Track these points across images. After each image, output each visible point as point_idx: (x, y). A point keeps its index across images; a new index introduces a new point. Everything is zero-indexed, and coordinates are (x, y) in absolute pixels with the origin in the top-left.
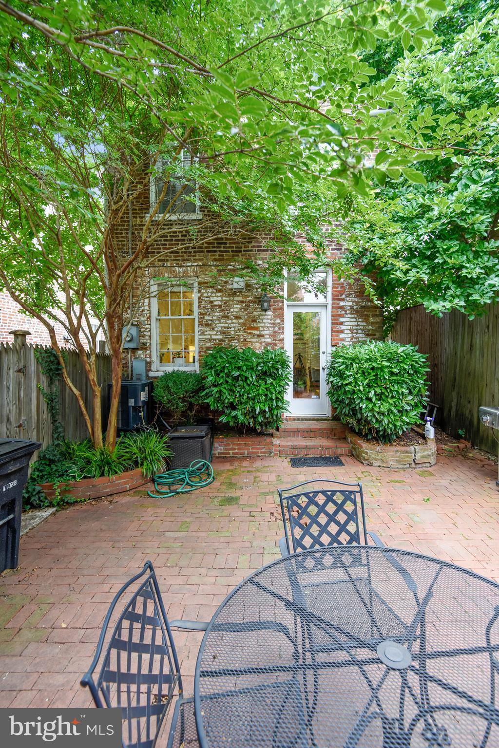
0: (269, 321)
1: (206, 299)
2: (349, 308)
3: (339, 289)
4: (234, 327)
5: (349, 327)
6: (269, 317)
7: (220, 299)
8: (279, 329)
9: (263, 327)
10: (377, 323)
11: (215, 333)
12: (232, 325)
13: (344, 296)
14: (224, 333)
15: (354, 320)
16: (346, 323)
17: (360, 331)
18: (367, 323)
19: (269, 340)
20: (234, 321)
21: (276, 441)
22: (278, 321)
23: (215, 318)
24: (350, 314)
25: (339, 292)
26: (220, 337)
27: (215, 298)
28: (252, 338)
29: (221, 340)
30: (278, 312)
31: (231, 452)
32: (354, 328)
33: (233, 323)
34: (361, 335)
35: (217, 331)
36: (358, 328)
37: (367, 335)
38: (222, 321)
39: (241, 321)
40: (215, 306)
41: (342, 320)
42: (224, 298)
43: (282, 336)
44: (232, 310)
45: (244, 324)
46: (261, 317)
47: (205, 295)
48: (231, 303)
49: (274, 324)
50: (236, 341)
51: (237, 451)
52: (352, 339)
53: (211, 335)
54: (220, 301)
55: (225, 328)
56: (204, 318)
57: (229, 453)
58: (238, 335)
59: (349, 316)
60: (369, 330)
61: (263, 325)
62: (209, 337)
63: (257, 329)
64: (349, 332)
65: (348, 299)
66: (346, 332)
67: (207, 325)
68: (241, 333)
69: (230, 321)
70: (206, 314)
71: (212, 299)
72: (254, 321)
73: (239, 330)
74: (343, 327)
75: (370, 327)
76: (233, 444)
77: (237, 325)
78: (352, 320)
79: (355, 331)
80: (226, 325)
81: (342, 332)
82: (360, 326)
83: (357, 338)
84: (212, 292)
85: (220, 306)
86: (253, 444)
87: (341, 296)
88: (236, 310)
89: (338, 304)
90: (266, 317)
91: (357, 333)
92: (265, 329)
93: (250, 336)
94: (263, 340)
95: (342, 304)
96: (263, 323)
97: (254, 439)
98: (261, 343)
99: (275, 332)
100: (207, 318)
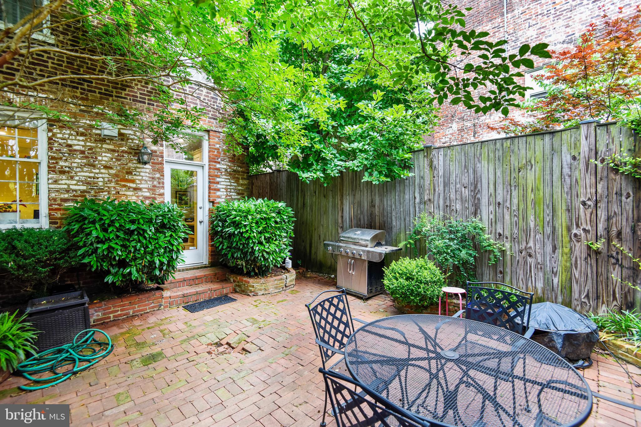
0: (147, 175)
1: (60, 141)
2: (224, 170)
3: (216, 153)
4: (103, 178)
5: (224, 187)
6: (148, 171)
7: (83, 143)
8: (159, 183)
9: (140, 180)
10: (245, 185)
11: (74, 182)
12: (100, 175)
13: (219, 160)
14: (88, 183)
15: (228, 181)
16: (222, 183)
17: (232, 191)
18: (238, 184)
19: (147, 194)
20: (103, 171)
21: (166, 294)
22: (158, 175)
23: (75, 165)
24: (225, 175)
25: (216, 156)
26: (84, 188)
27: (75, 142)
28: (125, 191)
29: (83, 191)
30: (157, 166)
31: (111, 315)
32: (228, 187)
33: (102, 173)
34: (233, 194)
35: (78, 181)
36: (232, 187)
37: (238, 194)
38: (85, 169)
39: (113, 172)
40: (76, 150)
41: (218, 180)
42: (88, 144)
43: (162, 191)
44: (100, 158)
45: (116, 175)
46: (139, 170)
47: (59, 136)
48: (98, 150)
49: (153, 178)
50: (106, 193)
51: (119, 313)
52: (226, 196)
53: (69, 185)
54: (83, 146)
55: (90, 177)
56: (57, 163)
57: (109, 318)
58: (109, 187)
59: (224, 177)
60: (239, 190)
61: (140, 178)
62: (66, 186)
63: (133, 181)
64: (224, 190)
65: (223, 162)
66: (222, 190)
67: (62, 172)
68: (113, 185)
69: (97, 171)
70: (61, 158)
71: (70, 142)
72: (129, 173)
73: (110, 181)
74: (219, 186)
75: (240, 188)
76: (114, 307)
77: (107, 176)
78: (227, 180)
79: (229, 190)
80: (92, 175)
81: (218, 190)
82: (232, 186)
83: (231, 196)
84: (70, 135)
85: (83, 152)
86: (139, 302)
87: (218, 159)
88: (105, 159)
89: (215, 166)
90: (143, 170)
91: (230, 192)
92: (143, 182)
93: (124, 189)
94: (140, 193)
95: (218, 166)
96: (139, 175)
97: (140, 296)
98: (138, 197)
99: (154, 186)
100: (62, 163)
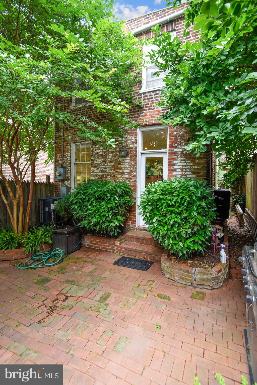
0: (128, 164)
1: (95, 151)
2: (180, 153)
3: (173, 140)
4: (109, 168)
5: (180, 167)
6: (128, 161)
7: (102, 151)
8: (133, 168)
9: (124, 168)
10: (202, 163)
11: (99, 171)
12: (108, 167)
13: (176, 145)
14: (103, 171)
15: (184, 162)
16: (178, 164)
17: (188, 170)
18: (193, 164)
19: (127, 176)
20: (109, 164)
21: (117, 243)
22: (133, 164)
23: (99, 162)
24: (181, 157)
25: (173, 142)
26: (101, 174)
27: (100, 151)
28: (118, 174)
29: (102, 176)
30: (133, 157)
31: (93, 245)
32: (184, 167)
33: (108, 165)
34: (189, 173)
35: (100, 170)
36: (187, 167)
37: (194, 173)
38: (103, 164)
39: (112, 164)
40: (100, 155)
41: (175, 162)
42: (104, 150)
43: (135, 174)
44: (108, 157)
45: (114, 166)
46: (123, 161)
47: (95, 149)
48: (107, 153)
49: (130, 166)
50: (109, 176)
51: (96, 245)
52: (182, 176)
53: (97, 173)
54: (102, 152)
55: (104, 168)
58: (110, 173)
59: (180, 159)
60: (195, 169)
61: (124, 166)
62: (96, 174)
63: (120, 169)
64: (179, 170)
65: (179, 146)
66: (177, 170)
67: (95, 167)
68: (112, 171)
69: (106, 164)
70: (95, 160)
71: (98, 151)
72: (119, 164)
73: (111, 169)
74: (175, 167)
75: (196, 167)
76: (94, 241)
77: (110, 166)
78: (182, 162)
79: (184, 170)
80: (105, 167)
81: (175, 170)
82: (188, 166)
83: (186, 175)
84: (98, 147)
85: (102, 155)
86: (104, 243)
87: (175, 144)
88: (110, 157)
89: (173, 150)
90: (126, 161)
91: (186, 171)
92: (126, 169)
93: (117, 174)
94: (124, 176)
95: (175, 150)
96: (124, 165)
97: (104, 239)
98: (123, 178)
99: (131, 171)
100: (95, 162)
